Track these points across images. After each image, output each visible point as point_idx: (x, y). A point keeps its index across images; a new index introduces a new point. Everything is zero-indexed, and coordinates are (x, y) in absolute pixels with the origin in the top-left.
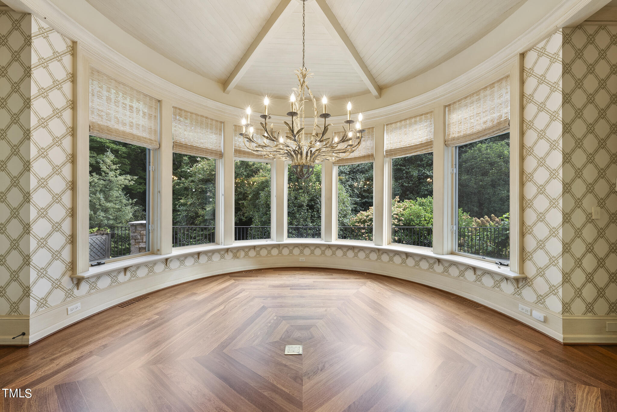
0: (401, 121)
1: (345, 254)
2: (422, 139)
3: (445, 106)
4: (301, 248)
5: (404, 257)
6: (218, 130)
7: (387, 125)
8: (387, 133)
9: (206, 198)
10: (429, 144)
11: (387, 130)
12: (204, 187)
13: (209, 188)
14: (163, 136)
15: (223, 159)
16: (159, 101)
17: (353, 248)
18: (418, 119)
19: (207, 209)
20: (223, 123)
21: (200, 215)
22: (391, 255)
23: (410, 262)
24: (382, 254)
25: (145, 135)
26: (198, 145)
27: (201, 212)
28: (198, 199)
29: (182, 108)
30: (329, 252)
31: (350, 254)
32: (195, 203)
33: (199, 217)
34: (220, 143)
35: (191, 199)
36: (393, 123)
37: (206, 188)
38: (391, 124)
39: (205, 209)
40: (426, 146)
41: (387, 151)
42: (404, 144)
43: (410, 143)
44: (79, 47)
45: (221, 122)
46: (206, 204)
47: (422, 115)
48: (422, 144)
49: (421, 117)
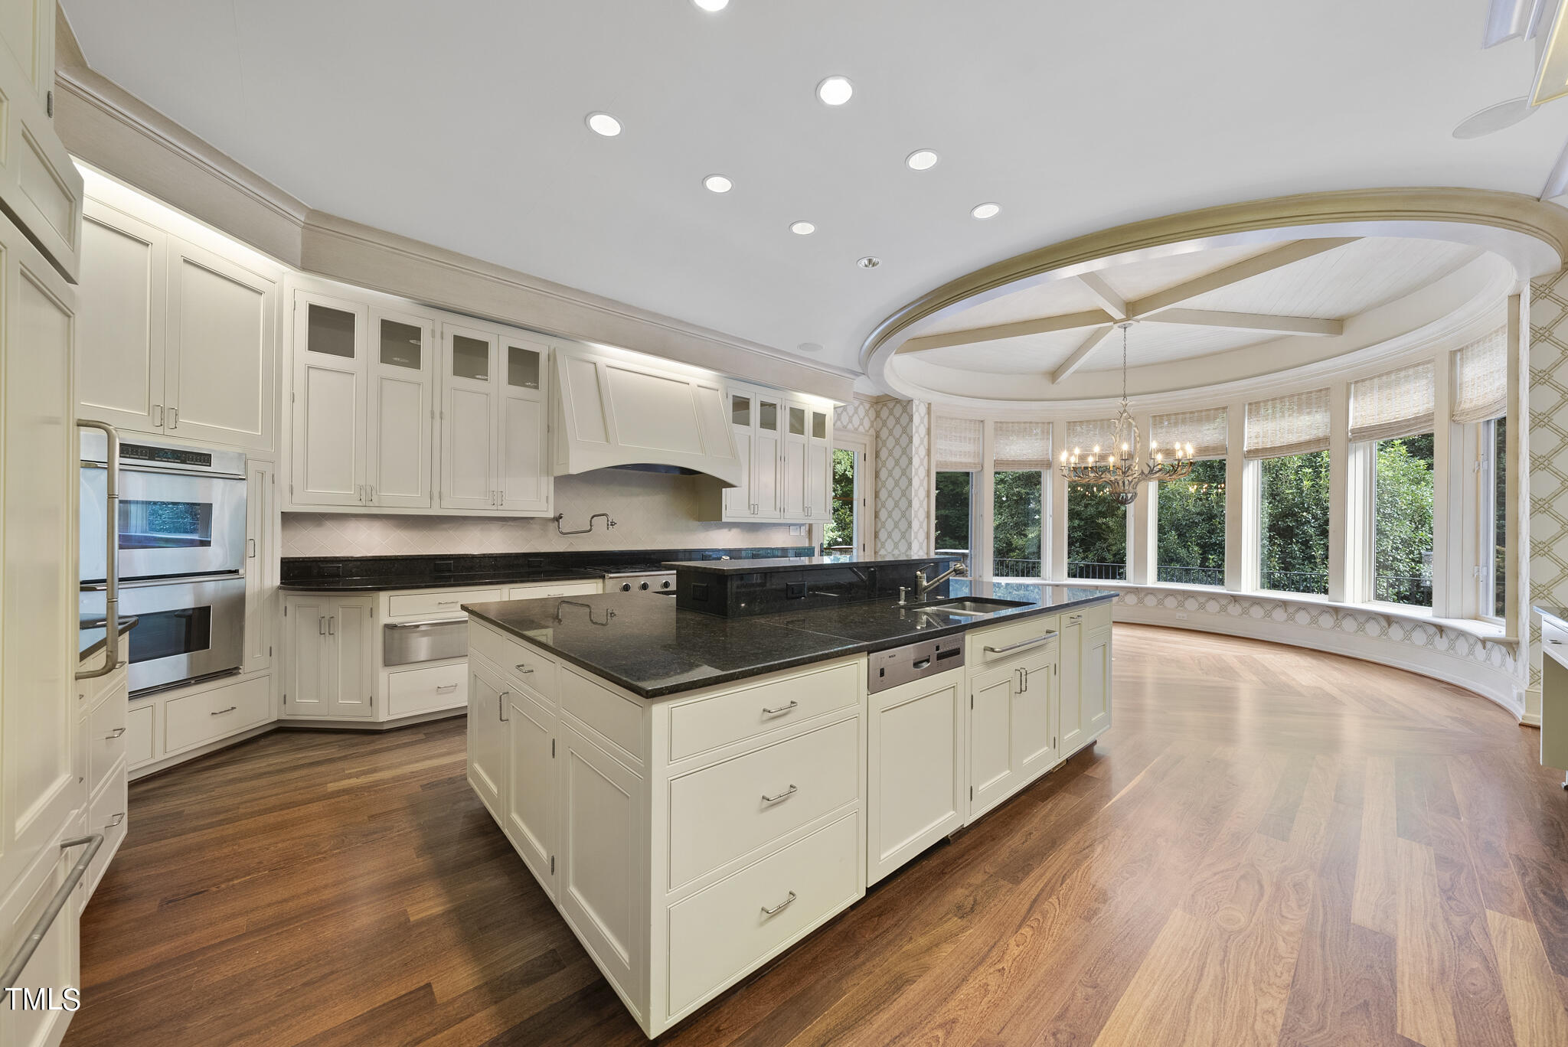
0: (1380, 376)
1: (1268, 614)
2: (1419, 408)
3: (1453, 354)
4: (1180, 598)
5: (1384, 623)
6: (1045, 434)
7: (1356, 382)
8: (1356, 397)
9: (1028, 514)
10: (1428, 418)
11: (1356, 391)
12: (1023, 491)
13: (1033, 494)
14: (985, 460)
15: (1051, 470)
16: (982, 421)
17: (1285, 604)
18: (1411, 371)
19: (1030, 536)
20: (1052, 423)
21: (1016, 548)
22: (1362, 619)
23: (1396, 632)
24: (1344, 618)
25: (970, 460)
26: (1021, 459)
27: (1018, 541)
28: (1012, 516)
29: (1003, 421)
30: (1235, 610)
31: (1279, 614)
32: (1006, 523)
33: (1013, 551)
34: (1047, 450)
35: (1000, 516)
36: (1366, 379)
37: (1028, 494)
38: (1363, 381)
39: (1025, 536)
40: (1425, 422)
41: (1353, 431)
42: (1388, 418)
43: (1397, 416)
44: (933, 407)
45: (1049, 423)
46: (1026, 525)
47: (1418, 365)
48: (1416, 418)
49: (1416, 368)
